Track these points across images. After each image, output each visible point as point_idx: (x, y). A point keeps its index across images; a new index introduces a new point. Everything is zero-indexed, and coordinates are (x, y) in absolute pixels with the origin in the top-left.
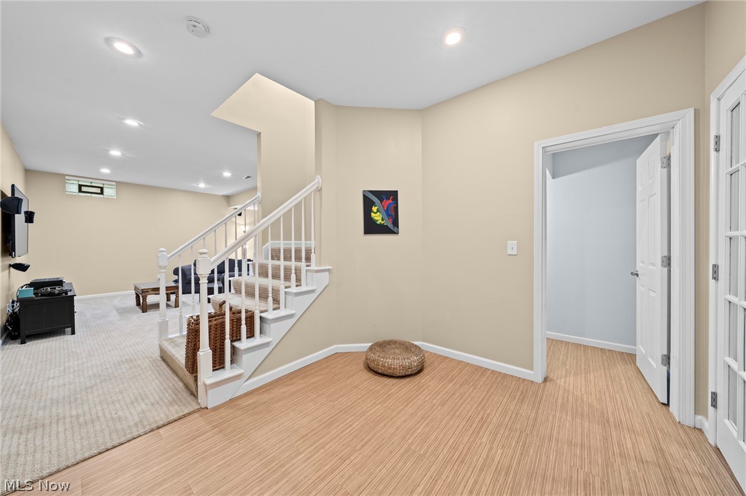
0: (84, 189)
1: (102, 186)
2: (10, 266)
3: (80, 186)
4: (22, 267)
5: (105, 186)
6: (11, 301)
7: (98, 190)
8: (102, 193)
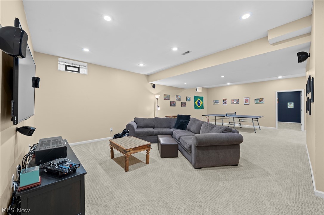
0: (68, 68)
1: (79, 66)
2: (18, 129)
3: (66, 66)
4: (27, 131)
5: (80, 67)
6: (17, 166)
7: (76, 70)
8: (79, 71)
